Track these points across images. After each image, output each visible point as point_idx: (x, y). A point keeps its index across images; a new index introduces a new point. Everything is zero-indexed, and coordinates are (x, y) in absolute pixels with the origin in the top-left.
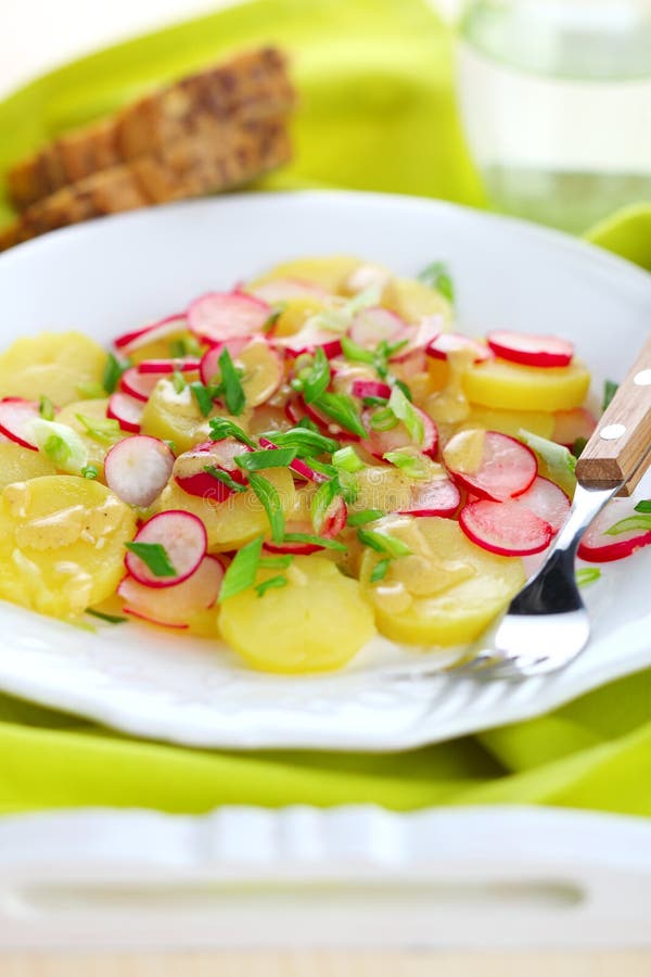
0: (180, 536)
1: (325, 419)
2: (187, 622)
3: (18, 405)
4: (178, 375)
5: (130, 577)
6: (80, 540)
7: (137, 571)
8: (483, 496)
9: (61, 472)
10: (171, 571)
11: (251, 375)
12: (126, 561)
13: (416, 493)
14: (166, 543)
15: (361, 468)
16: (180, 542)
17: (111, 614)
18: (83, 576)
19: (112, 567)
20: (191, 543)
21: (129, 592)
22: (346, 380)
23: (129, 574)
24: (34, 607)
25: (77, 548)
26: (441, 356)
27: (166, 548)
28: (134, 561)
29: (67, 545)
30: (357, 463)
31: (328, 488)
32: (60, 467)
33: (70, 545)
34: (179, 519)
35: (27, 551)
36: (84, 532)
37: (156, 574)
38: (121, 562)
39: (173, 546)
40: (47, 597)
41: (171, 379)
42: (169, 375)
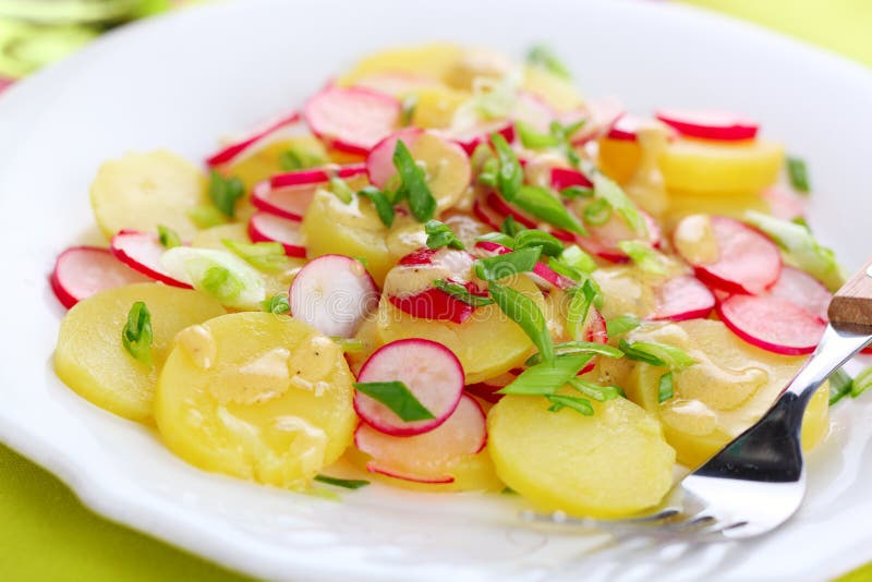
0: (423, 370)
1: (530, 217)
2: (452, 475)
3: (135, 237)
4: (339, 182)
5: (366, 426)
6: (292, 387)
7: (377, 419)
8: (735, 289)
9: (232, 310)
10: (424, 413)
11: (435, 172)
12: (356, 407)
13: (658, 293)
14: (406, 380)
15: (593, 270)
16: (425, 378)
17: (348, 476)
18: (315, 432)
19: (343, 416)
20: (441, 377)
21: (369, 445)
22: (540, 168)
23: (362, 421)
24: (257, 478)
25: (293, 397)
26: (630, 137)
27: (408, 385)
28: (367, 405)
29: (279, 396)
30: (589, 262)
31: (583, 295)
32: (229, 304)
33: (283, 395)
34: (414, 349)
35: (234, 408)
36: (296, 377)
37: (406, 420)
38: (352, 411)
39: (416, 383)
40: (272, 462)
41: (330, 189)
42: (326, 184)
